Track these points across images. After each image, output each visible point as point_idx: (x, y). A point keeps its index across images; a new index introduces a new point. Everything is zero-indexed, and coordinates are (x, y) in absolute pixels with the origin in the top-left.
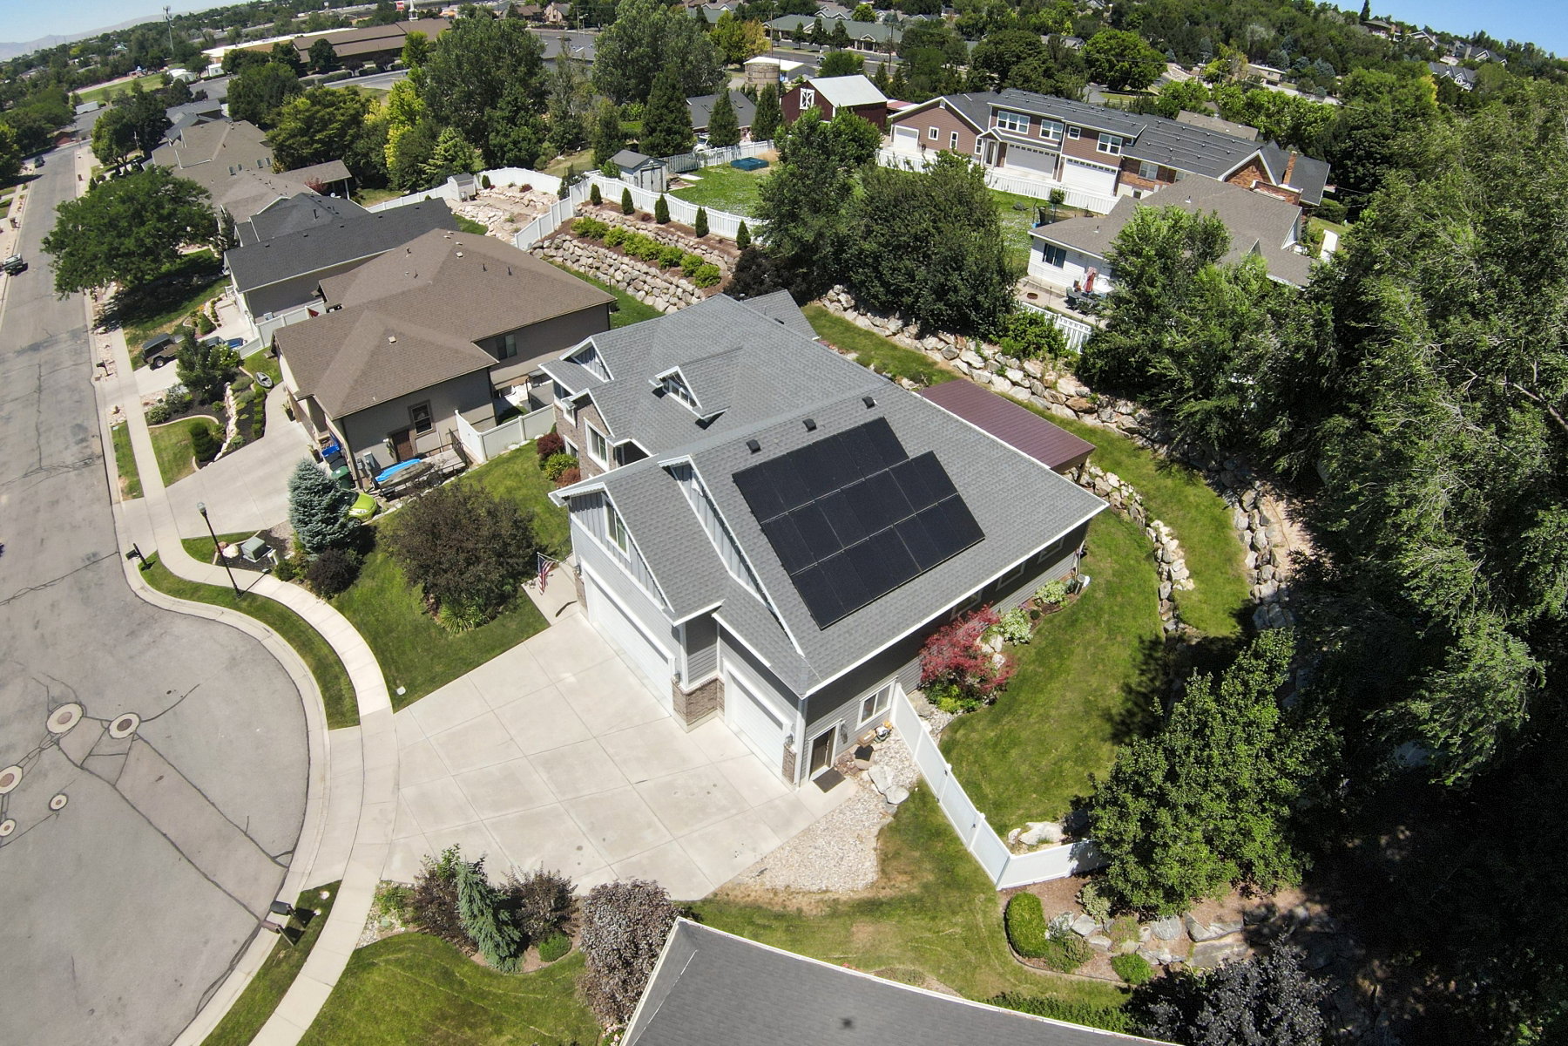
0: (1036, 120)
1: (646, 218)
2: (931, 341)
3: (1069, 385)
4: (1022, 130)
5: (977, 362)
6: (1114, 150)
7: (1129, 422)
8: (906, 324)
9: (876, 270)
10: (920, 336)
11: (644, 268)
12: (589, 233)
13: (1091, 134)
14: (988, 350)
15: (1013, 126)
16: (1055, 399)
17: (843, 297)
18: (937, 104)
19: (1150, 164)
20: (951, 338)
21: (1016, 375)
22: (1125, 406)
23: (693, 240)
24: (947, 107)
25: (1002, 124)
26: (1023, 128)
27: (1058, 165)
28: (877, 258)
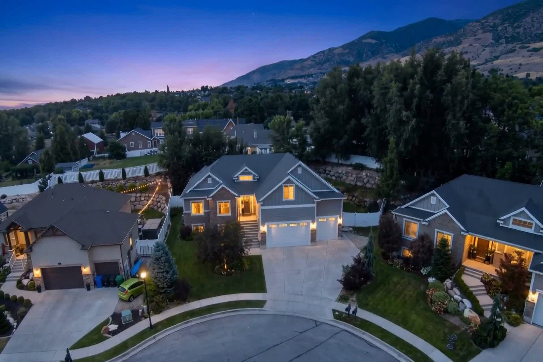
1: (92, 182)
18: (132, 133)
24: (135, 133)
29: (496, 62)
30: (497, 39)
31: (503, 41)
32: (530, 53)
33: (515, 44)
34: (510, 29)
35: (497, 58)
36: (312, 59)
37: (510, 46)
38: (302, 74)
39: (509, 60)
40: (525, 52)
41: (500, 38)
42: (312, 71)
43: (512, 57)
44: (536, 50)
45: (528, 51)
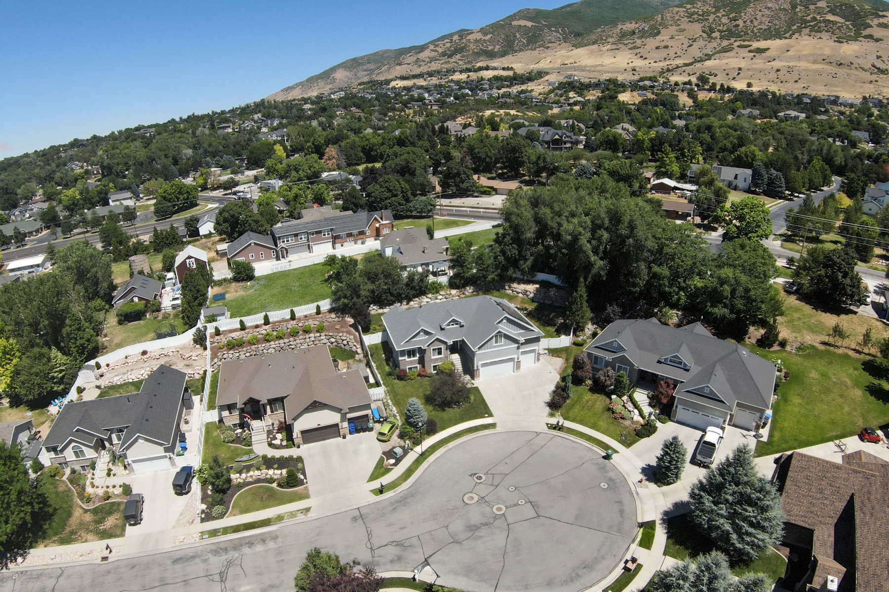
0: (296, 235)
1: (257, 326)
2: (412, 303)
3: (454, 292)
4: (292, 241)
5: (429, 300)
6: (328, 234)
7: (471, 291)
8: (401, 303)
9: (390, 293)
10: (408, 304)
11: (286, 340)
12: (233, 346)
13: (320, 232)
14: (430, 295)
15: (288, 241)
16: (453, 296)
17: (374, 307)
18: (250, 244)
19: (343, 234)
20: (417, 299)
21: (440, 297)
22: (468, 288)
23: (294, 322)
24: (255, 244)
25: (283, 242)
26: (292, 240)
27: (309, 248)
28: (389, 289)
29: (708, 63)
30: (709, 32)
31: (716, 34)
32: (752, 54)
33: (733, 40)
34: (725, 20)
35: (709, 57)
36: (432, 47)
37: (725, 43)
38: (417, 71)
39: (724, 61)
40: (744, 52)
41: (712, 31)
42: (435, 66)
43: (729, 57)
44: (760, 51)
45: (750, 51)
